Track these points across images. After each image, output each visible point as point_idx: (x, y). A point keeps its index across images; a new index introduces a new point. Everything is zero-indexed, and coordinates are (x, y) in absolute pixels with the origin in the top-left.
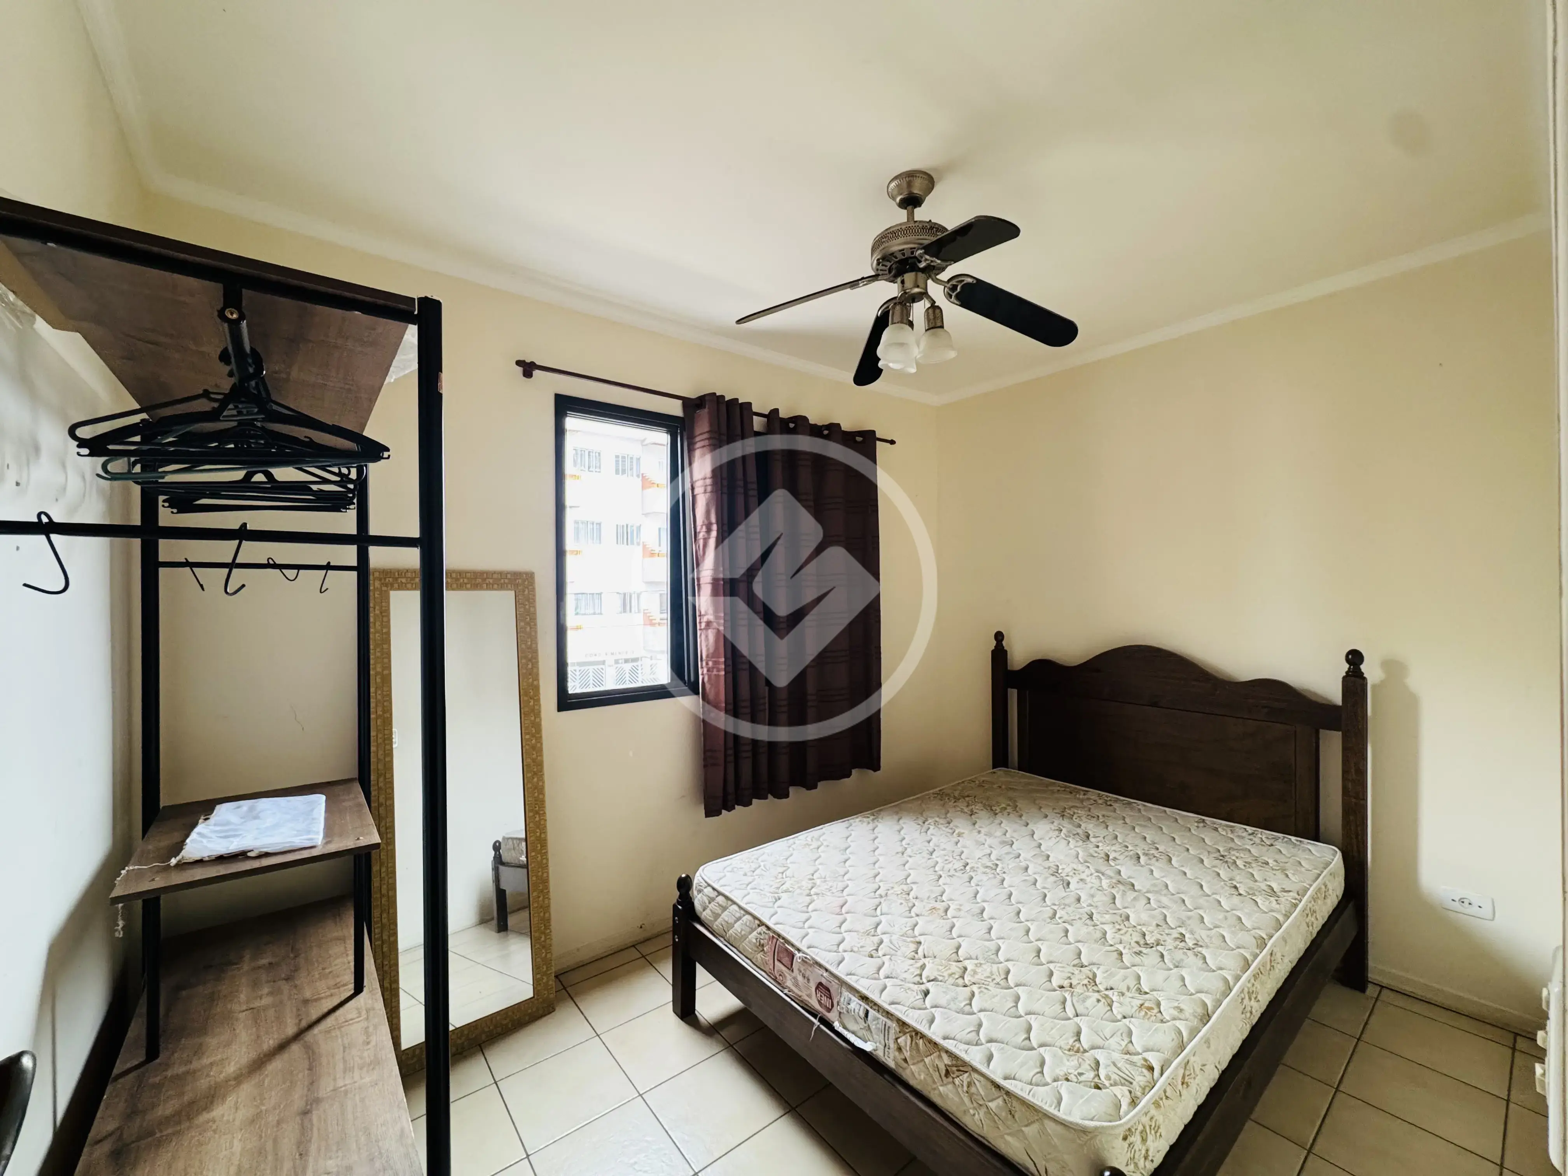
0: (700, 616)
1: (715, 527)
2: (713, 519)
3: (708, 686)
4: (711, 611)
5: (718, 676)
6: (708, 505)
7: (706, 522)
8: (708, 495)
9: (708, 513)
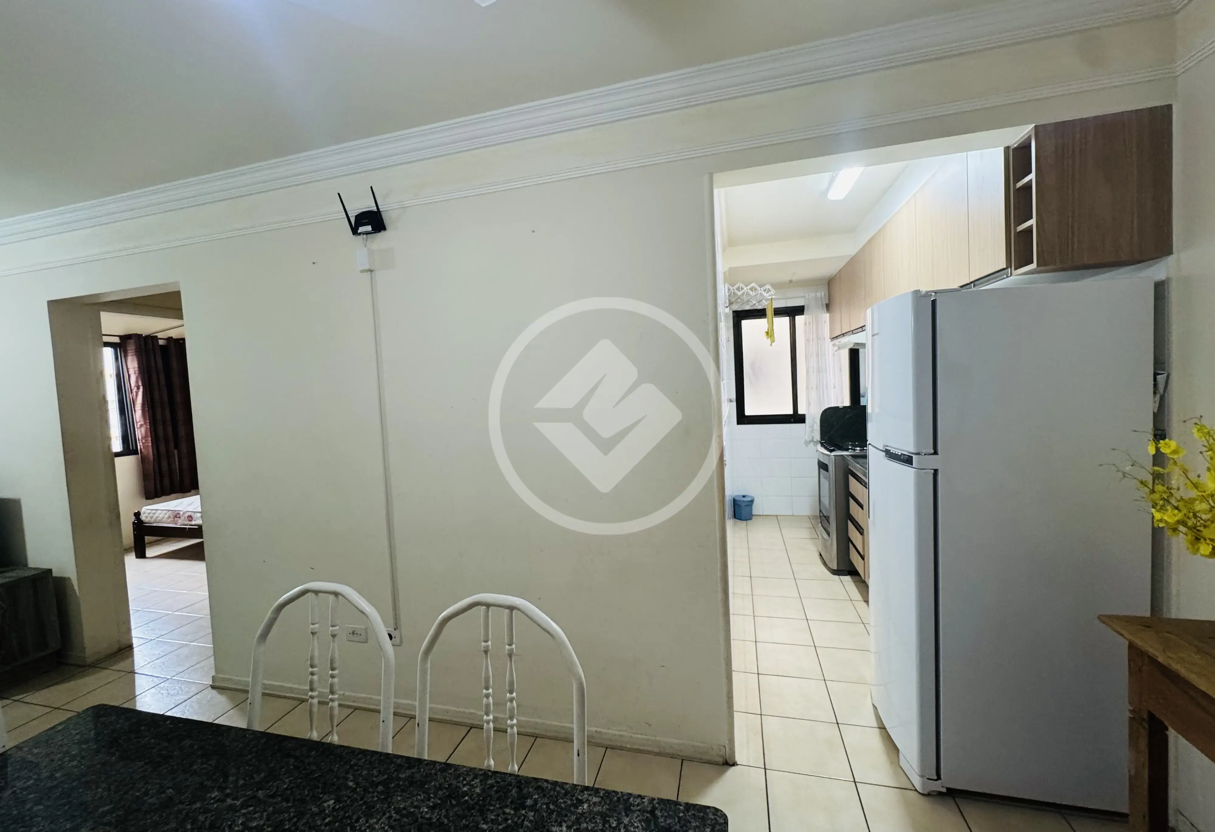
0: (137, 422)
1: (141, 388)
2: (140, 384)
3: (143, 450)
4: (142, 420)
5: (148, 446)
6: (137, 378)
7: (137, 385)
8: (137, 374)
9: (137, 382)
